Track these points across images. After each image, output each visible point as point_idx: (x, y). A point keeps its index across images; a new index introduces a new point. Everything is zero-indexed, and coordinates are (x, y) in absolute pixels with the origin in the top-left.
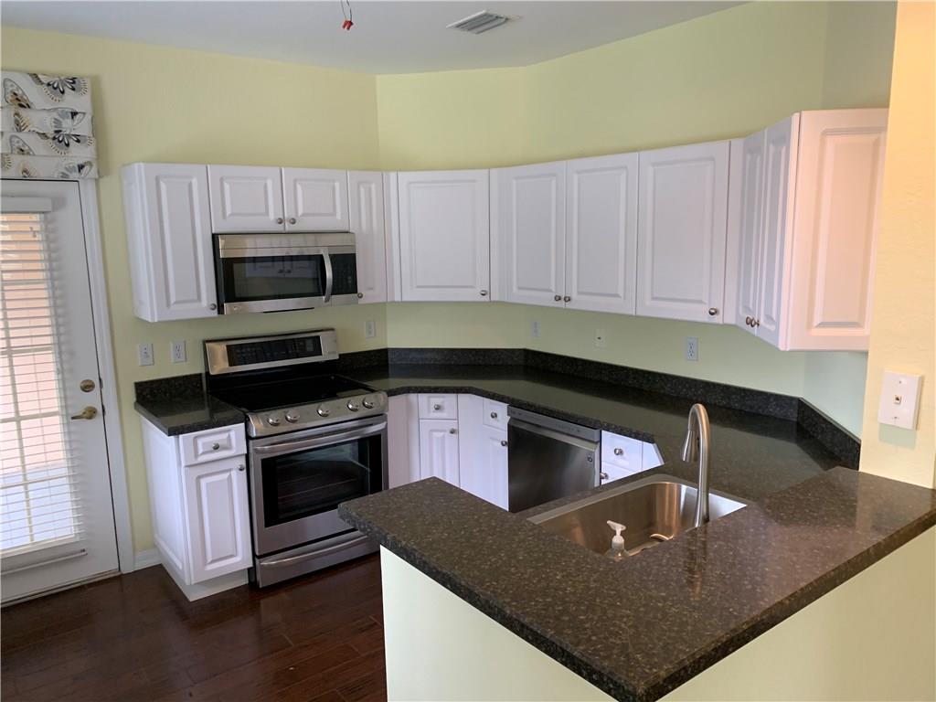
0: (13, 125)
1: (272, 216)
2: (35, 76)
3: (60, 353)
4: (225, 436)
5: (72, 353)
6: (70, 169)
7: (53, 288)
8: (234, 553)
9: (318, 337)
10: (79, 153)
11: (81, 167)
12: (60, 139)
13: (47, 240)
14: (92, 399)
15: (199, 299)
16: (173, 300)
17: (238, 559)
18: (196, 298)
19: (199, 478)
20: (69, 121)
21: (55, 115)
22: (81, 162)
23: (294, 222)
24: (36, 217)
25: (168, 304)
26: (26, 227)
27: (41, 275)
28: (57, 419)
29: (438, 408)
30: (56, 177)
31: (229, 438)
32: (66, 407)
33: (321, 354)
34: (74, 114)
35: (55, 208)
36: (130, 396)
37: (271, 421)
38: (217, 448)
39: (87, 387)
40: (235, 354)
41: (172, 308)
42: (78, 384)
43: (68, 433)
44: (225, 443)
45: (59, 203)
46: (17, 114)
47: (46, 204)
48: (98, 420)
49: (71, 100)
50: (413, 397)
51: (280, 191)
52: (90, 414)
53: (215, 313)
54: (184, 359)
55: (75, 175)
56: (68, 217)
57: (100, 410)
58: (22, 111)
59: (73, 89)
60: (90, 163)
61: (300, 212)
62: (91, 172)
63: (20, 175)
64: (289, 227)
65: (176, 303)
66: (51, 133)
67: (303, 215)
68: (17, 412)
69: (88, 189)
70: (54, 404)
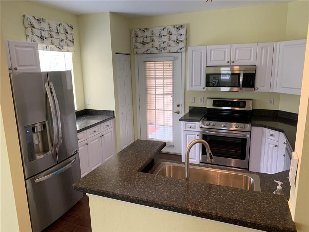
0: (168, 39)
1: (226, 61)
2: (174, 26)
3: (173, 96)
4: (194, 125)
6: (179, 49)
8: (195, 158)
9: (245, 102)
10: (182, 45)
11: (181, 49)
12: (177, 42)
13: (173, 68)
14: (179, 109)
15: (200, 85)
17: (195, 161)
18: (199, 85)
19: (187, 134)
20: (180, 37)
21: (177, 36)
22: (181, 47)
23: (233, 62)
24: (171, 62)
25: (192, 86)
27: (171, 77)
28: (171, 112)
29: (272, 135)
30: (175, 51)
31: (195, 126)
32: (173, 109)
33: (245, 108)
34: (181, 35)
35: (175, 60)
37: (223, 125)
38: (191, 127)
39: (178, 106)
40: (215, 103)
41: (193, 87)
42: (176, 104)
43: (173, 116)
44: (194, 127)
45: (176, 58)
46: (169, 37)
47: (173, 59)
49: (181, 31)
50: (264, 129)
51: (230, 52)
52: (178, 112)
53: (204, 90)
54: (202, 102)
55: (179, 51)
56: (178, 62)
59: (182, 28)
60: (183, 47)
62: (183, 50)
63: (168, 52)
64: (231, 64)
65: (194, 86)
66: (176, 41)
67: (238, 60)
68: (164, 108)
69: (183, 54)
70: (171, 109)
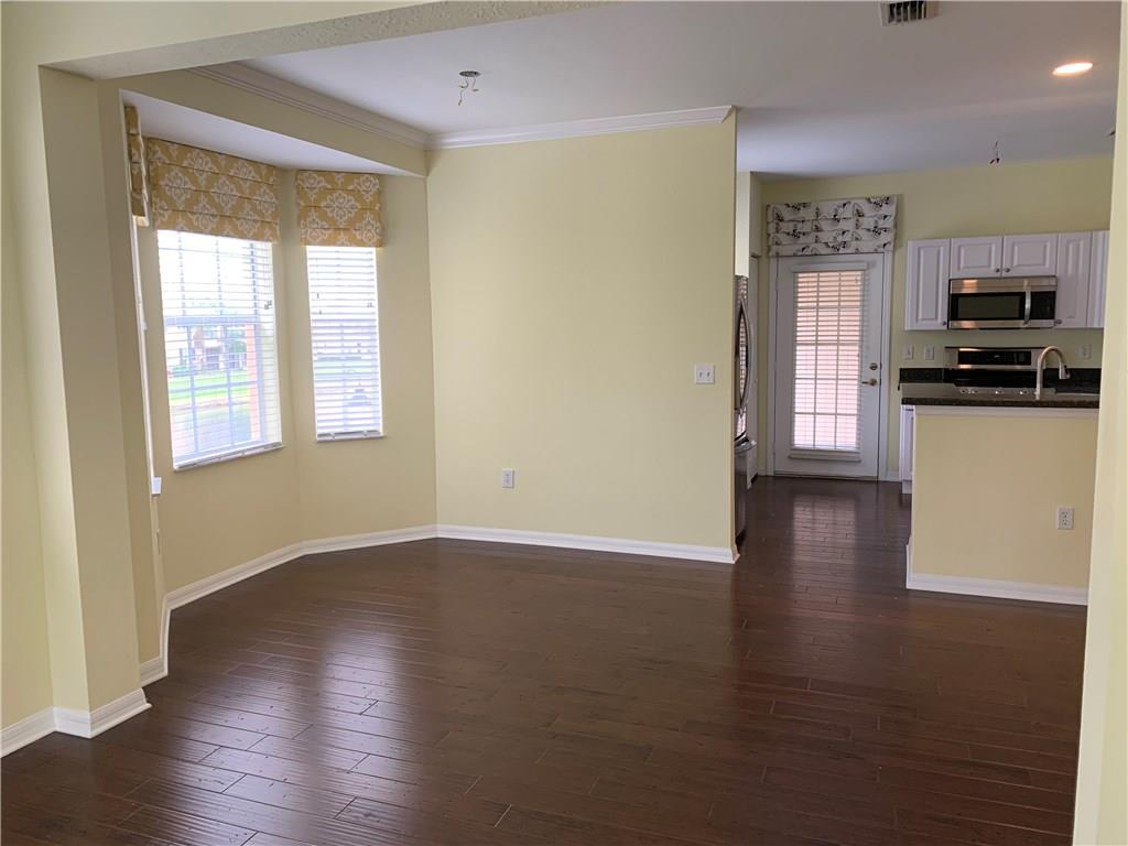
0: (855, 225)
1: (993, 268)
2: (869, 200)
3: (862, 346)
5: (868, 348)
6: (879, 247)
7: (863, 310)
9: (1030, 352)
10: (886, 237)
11: (885, 245)
12: (876, 231)
13: (864, 285)
14: (875, 375)
15: (936, 318)
16: (920, 317)
18: (934, 317)
20: (882, 221)
21: (876, 219)
22: (885, 242)
23: (1008, 270)
24: (859, 273)
25: (917, 320)
26: (854, 278)
27: (858, 303)
28: (856, 382)
30: (871, 251)
32: (860, 376)
33: (1029, 365)
34: (885, 217)
35: (868, 269)
36: (896, 376)
39: (874, 367)
40: (964, 357)
41: (920, 322)
42: (869, 365)
43: (860, 391)
45: (870, 265)
46: (857, 220)
47: (864, 266)
48: (877, 387)
49: (885, 210)
51: (1001, 250)
52: (873, 383)
53: (945, 327)
54: (933, 359)
55: (881, 250)
56: (876, 274)
57: (878, 380)
58: (860, 219)
59: (887, 203)
60: (889, 243)
61: (1015, 263)
62: (890, 247)
63: (854, 252)
64: (1004, 274)
65: (922, 320)
67: (1018, 266)
68: (837, 375)
69: (889, 256)
70: (856, 375)
